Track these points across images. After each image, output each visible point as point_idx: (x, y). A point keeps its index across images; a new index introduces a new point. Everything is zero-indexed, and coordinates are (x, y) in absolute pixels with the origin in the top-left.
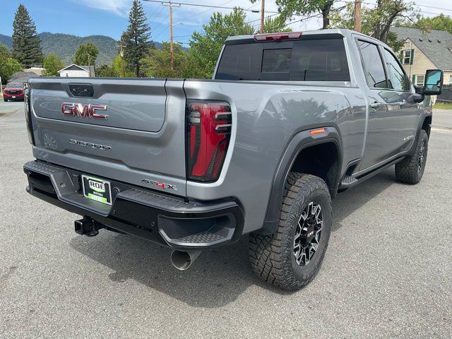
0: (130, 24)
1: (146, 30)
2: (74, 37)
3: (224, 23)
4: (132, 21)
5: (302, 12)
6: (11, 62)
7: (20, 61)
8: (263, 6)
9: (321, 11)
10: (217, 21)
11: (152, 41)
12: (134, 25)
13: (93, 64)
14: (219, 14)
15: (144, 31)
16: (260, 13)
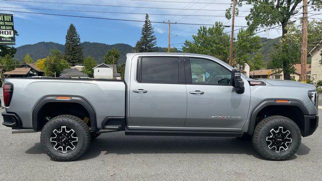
0: (142, 36)
1: (153, 40)
2: (105, 45)
3: (208, 33)
4: (143, 34)
5: (266, 25)
6: (63, 62)
7: (69, 61)
8: (233, 22)
9: (280, 24)
10: (203, 32)
11: (157, 47)
12: (145, 37)
13: (116, 63)
14: (204, 27)
15: (151, 40)
16: (231, 27)
